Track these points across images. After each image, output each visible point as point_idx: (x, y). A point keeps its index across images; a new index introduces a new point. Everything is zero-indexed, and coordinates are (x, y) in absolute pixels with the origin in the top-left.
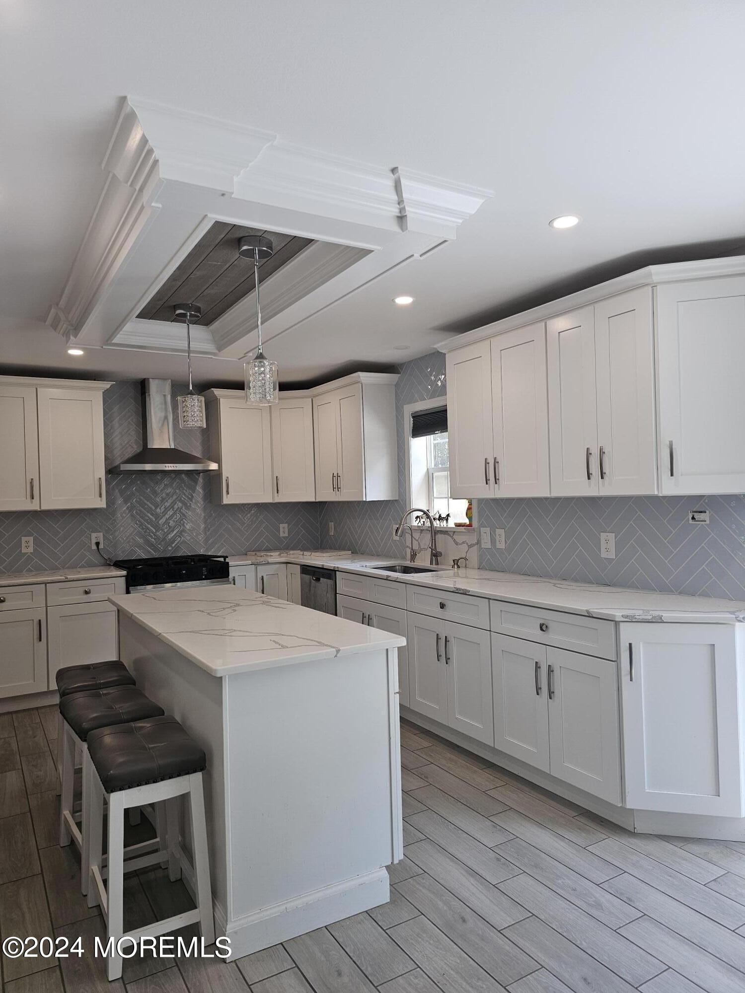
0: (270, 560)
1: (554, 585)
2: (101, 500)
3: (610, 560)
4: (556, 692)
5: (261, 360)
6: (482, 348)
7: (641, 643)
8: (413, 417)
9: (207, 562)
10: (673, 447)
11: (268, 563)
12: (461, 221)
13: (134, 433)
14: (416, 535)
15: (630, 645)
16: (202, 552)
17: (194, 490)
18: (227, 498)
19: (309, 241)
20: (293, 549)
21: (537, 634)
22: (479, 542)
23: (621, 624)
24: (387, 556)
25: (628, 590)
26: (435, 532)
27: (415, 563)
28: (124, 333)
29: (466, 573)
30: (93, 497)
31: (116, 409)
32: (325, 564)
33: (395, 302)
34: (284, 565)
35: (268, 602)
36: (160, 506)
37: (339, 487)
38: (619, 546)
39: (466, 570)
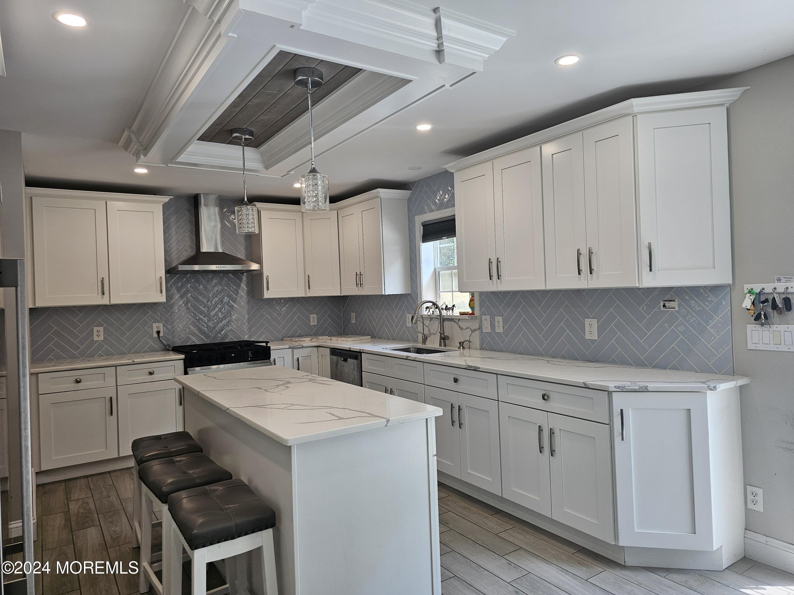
0: (305, 345)
1: (547, 362)
2: (162, 296)
3: (593, 341)
4: (557, 450)
5: (314, 174)
6: (486, 168)
7: (630, 409)
8: (423, 226)
9: (250, 346)
10: (652, 247)
11: (303, 347)
12: (487, 56)
13: (188, 239)
14: (427, 322)
15: (622, 410)
16: (246, 338)
17: (239, 286)
18: (267, 293)
19: (357, 71)
20: (322, 335)
21: (540, 403)
22: (480, 328)
23: (614, 394)
24: (401, 340)
25: (609, 365)
26: (442, 320)
27: (426, 345)
28: (188, 153)
29: (470, 353)
30: (155, 293)
31: (173, 219)
32: (352, 347)
33: (416, 129)
34: (316, 348)
35: (314, 380)
36: (211, 300)
37: (361, 283)
38: (600, 329)
39: (470, 350)
